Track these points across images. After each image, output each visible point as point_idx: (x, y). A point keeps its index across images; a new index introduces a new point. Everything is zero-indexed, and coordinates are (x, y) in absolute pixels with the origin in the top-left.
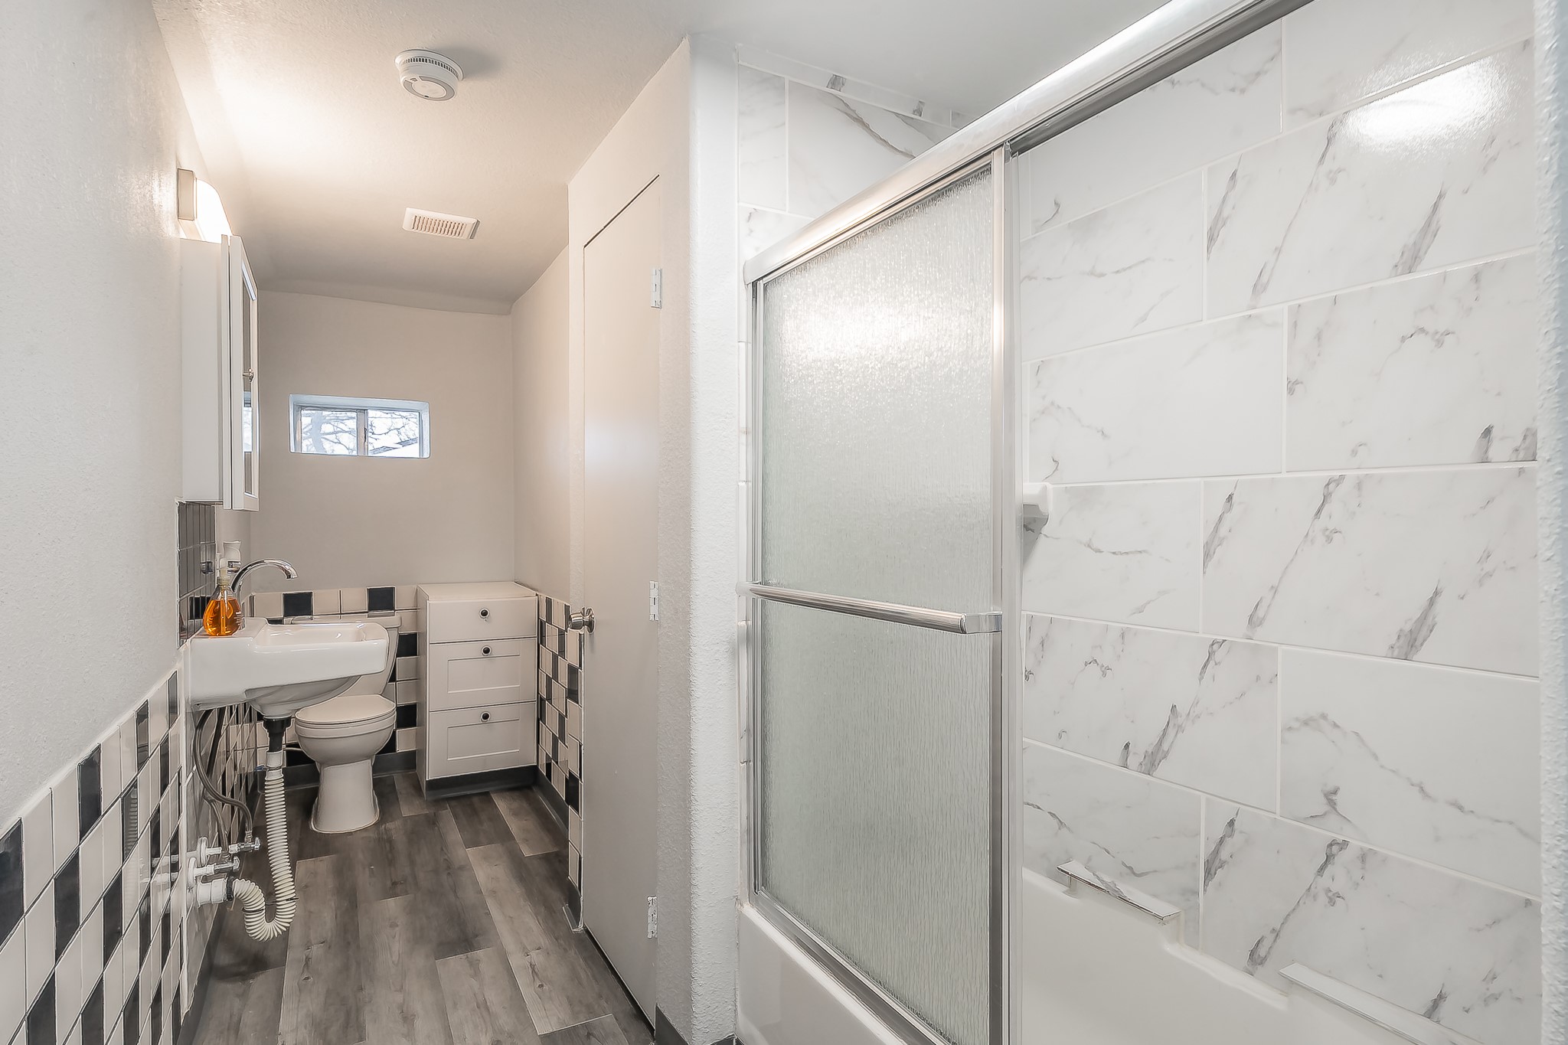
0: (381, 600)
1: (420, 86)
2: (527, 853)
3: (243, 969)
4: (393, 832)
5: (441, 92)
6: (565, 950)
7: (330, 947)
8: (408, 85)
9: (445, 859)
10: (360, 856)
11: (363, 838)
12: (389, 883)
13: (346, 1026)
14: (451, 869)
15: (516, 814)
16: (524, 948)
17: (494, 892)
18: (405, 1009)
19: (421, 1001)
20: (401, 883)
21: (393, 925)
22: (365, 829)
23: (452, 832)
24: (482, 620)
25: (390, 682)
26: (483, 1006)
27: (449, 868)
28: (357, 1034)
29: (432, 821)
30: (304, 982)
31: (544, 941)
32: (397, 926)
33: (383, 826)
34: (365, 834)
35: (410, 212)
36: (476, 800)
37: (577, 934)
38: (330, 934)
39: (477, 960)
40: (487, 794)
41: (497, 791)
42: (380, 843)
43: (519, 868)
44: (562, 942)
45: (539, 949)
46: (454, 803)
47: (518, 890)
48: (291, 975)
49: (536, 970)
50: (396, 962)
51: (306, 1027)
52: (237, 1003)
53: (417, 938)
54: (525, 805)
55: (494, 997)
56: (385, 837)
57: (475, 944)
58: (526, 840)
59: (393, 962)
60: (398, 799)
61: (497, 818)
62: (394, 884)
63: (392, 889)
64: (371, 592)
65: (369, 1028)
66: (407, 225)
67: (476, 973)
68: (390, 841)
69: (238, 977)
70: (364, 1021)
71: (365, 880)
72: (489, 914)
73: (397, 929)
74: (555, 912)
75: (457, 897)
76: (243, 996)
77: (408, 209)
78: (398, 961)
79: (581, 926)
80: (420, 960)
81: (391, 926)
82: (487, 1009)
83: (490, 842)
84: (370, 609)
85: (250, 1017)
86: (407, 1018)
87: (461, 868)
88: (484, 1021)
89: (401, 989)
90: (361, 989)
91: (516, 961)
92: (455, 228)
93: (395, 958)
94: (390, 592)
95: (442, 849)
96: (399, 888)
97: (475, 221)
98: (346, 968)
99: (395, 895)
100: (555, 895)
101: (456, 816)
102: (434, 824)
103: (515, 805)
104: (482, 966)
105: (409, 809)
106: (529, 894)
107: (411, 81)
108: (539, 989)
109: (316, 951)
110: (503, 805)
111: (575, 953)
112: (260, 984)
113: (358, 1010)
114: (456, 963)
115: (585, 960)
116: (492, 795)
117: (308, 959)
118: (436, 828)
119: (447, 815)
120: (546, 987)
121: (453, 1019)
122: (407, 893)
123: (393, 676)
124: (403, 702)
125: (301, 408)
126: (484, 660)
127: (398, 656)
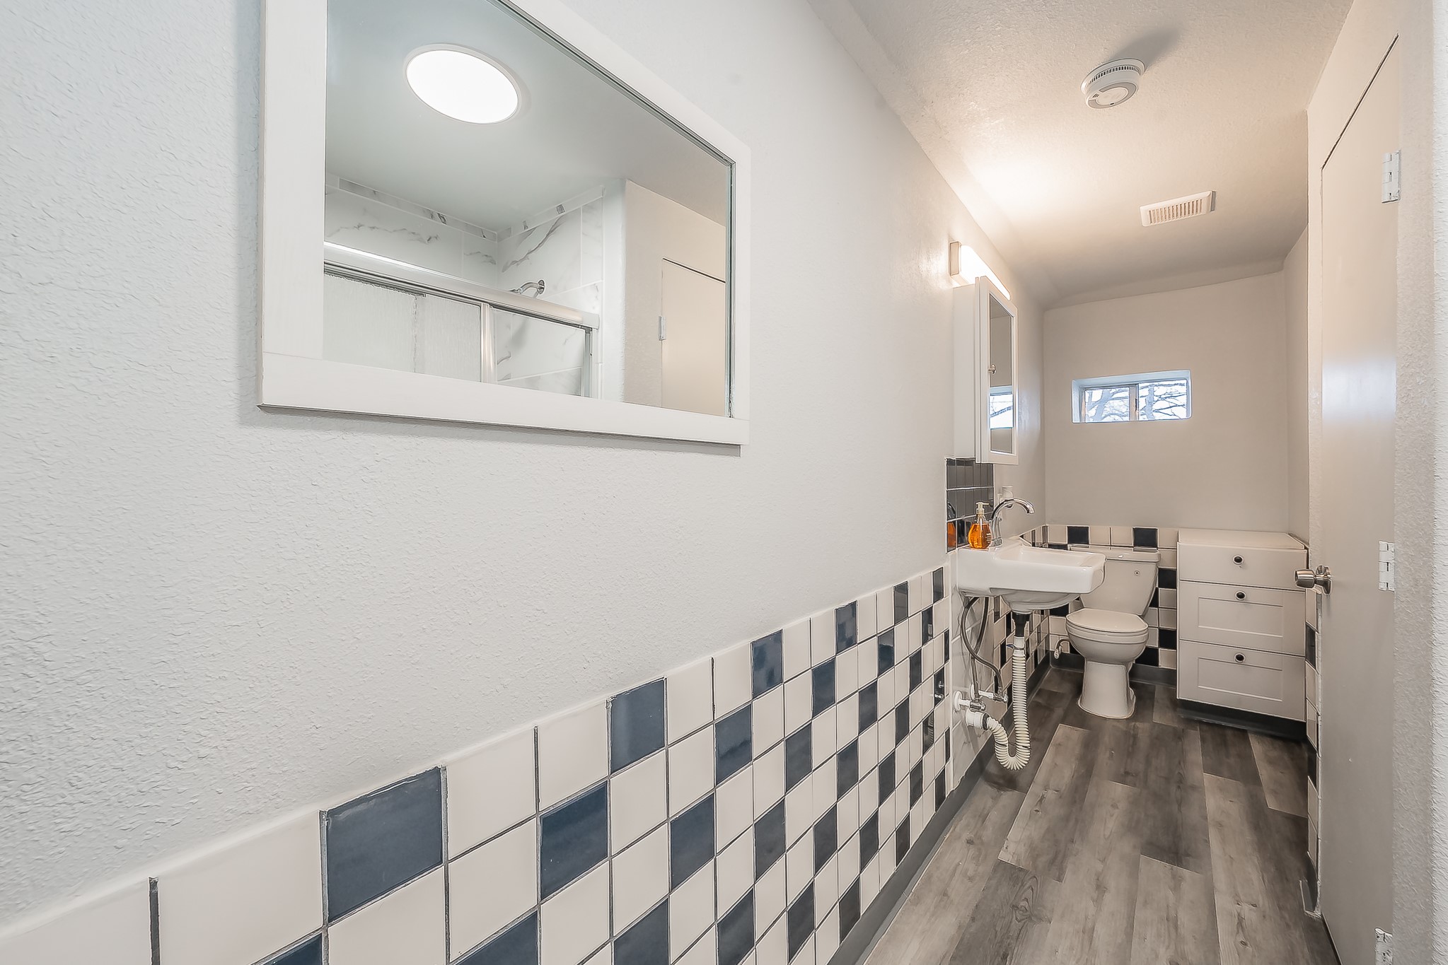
0: (1145, 538)
1: (1104, 98)
2: (1272, 804)
3: (1001, 781)
4: (1140, 731)
5: (1123, 92)
6: (1288, 925)
7: (1061, 797)
8: (1094, 104)
9: (1179, 773)
10: (1106, 739)
11: (1113, 726)
12: (1122, 771)
13: (1052, 862)
14: (1180, 782)
15: (1271, 762)
16: (1237, 895)
17: (1221, 826)
18: (1100, 879)
19: (1116, 882)
20: (1133, 776)
21: (1114, 806)
22: (1118, 720)
23: (1195, 751)
24: (1237, 565)
25: (1151, 606)
26: (1172, 922)
27: (1180, 781)
28: (1058, 874)
29: (1179, 736)
30: (1035, 812)
31: (1263, 901)
32: (1118, 808)
33: (1133, 723)
34: (1116, 723)
35: (1144, 210)
36: (1229, 733)
37: (1311, 918)
38: (1064, 788)
39: (1180, 877)
40: (1244, 733)
41: (1256, 733)
42: (1127, 736)
43: (1258, 816)
44: (1287, 916)
45: (1254, 905)
46: (1205, 728)
47: (1249, 836)
48: (1028, 802)
49: (1243, 924)
50: (1106, 837)
51: (1024, 845)
52: (990, 802)
53: (1132, 827)
54: (1286, 757)
55: (1186, 920)
56: (1132, 732)
57: (1183, 861)
58: (1275, 792)
59: (1104, 835)
60: (1153, 706)
61: (1247, 758)
62: (1127, 773)
63: (1123, 777)
64: (1136, 531)
65: (1068, 875)
66: (1145, 222)
67: (1176, 888)
68: (1135, 737)
69: (996, 785)
70: (1066, 867)
71: (1104, 760)
72: (1207, 842)
73: (1117, 810)
74: (1287, 880)
75: (1180, 810)
76: (995, 799)
77: (1141, 208)
78: (1109, 836)
79: (1317, 913)
80: (1127, 846)
81: (1112, 805)
82: (1176, 927)
83: (1233, 777)
84: (1135, 545)
85: (994, 816)
86: (1100, 888)
87: (1193, 788)
88: (1169, 935)
89: (1103, 861)
90: (1072, 841)
91: (1223, 902)
92: (1193, 207)
93: (1107, 833)
94: (1153, 533)
95: (1180, 763)
96: (1129, 778)
97: (1209, 193)
98: (1066, 819)
99: (1123, 782)
100: (1293, 863)
101: (1203, 740)
102: (1180, 738)
103: (1274, 754)
104: (1184, 886)
105: (1161, 717)
106: (1261, 846)
107: (1094, 98)
108: (1241, 946)
109: (1051, 795)
110: (1258, 747)
111: (1301, 937)
112: (1008, 797)
113: (1065, 856)
114: (1157, 868)
115: (1311, 950)
116: (1250, 735)
117: (1043, 797)
118: (1180, 743)
119: (1194, 735)
120: (1249, 948)
121: (1140, 914)
122: (1134, 785)
123: (1154, 602)
124: (1163, 627)
125: (1084, 389)
126: (1239, 605)
127: (1159, 586)
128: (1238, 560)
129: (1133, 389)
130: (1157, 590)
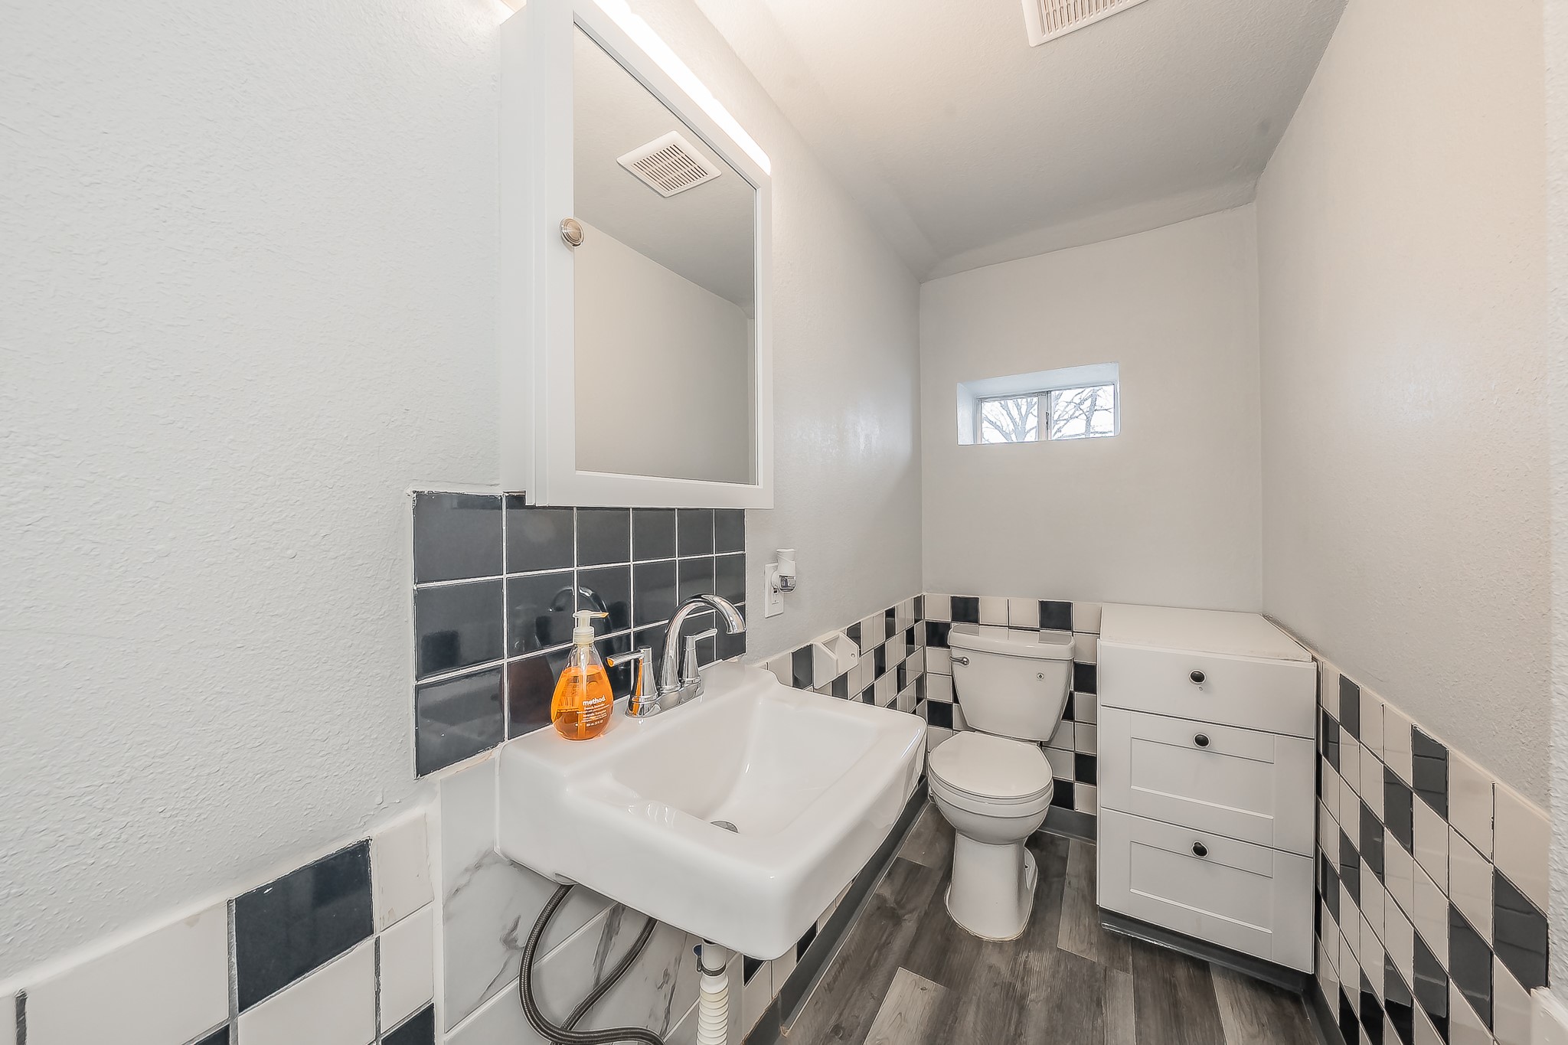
0: (1055, 616)
4: (1033, 973)
24: (1195, 686)
25: (1064, 718)
33: (1023, 954)
36: (1183, 972)
40: (1206, 971)
41: (1225, 973)
46: (1143, 959)
56: (1018, 975)
64: (1043, 604)
84: (1043, 625)
94: (1067, 608)
101: (1138, 993)
105: (1071, 939)
118: (1099, 1001)
123: (1068, 714)
124: (1081, 750)
125: (981, 400)
126: (1198, 754)
127: (1075, 690)
128: (1198, 678)
129: (1044, 398)
130: (1071, 696)
